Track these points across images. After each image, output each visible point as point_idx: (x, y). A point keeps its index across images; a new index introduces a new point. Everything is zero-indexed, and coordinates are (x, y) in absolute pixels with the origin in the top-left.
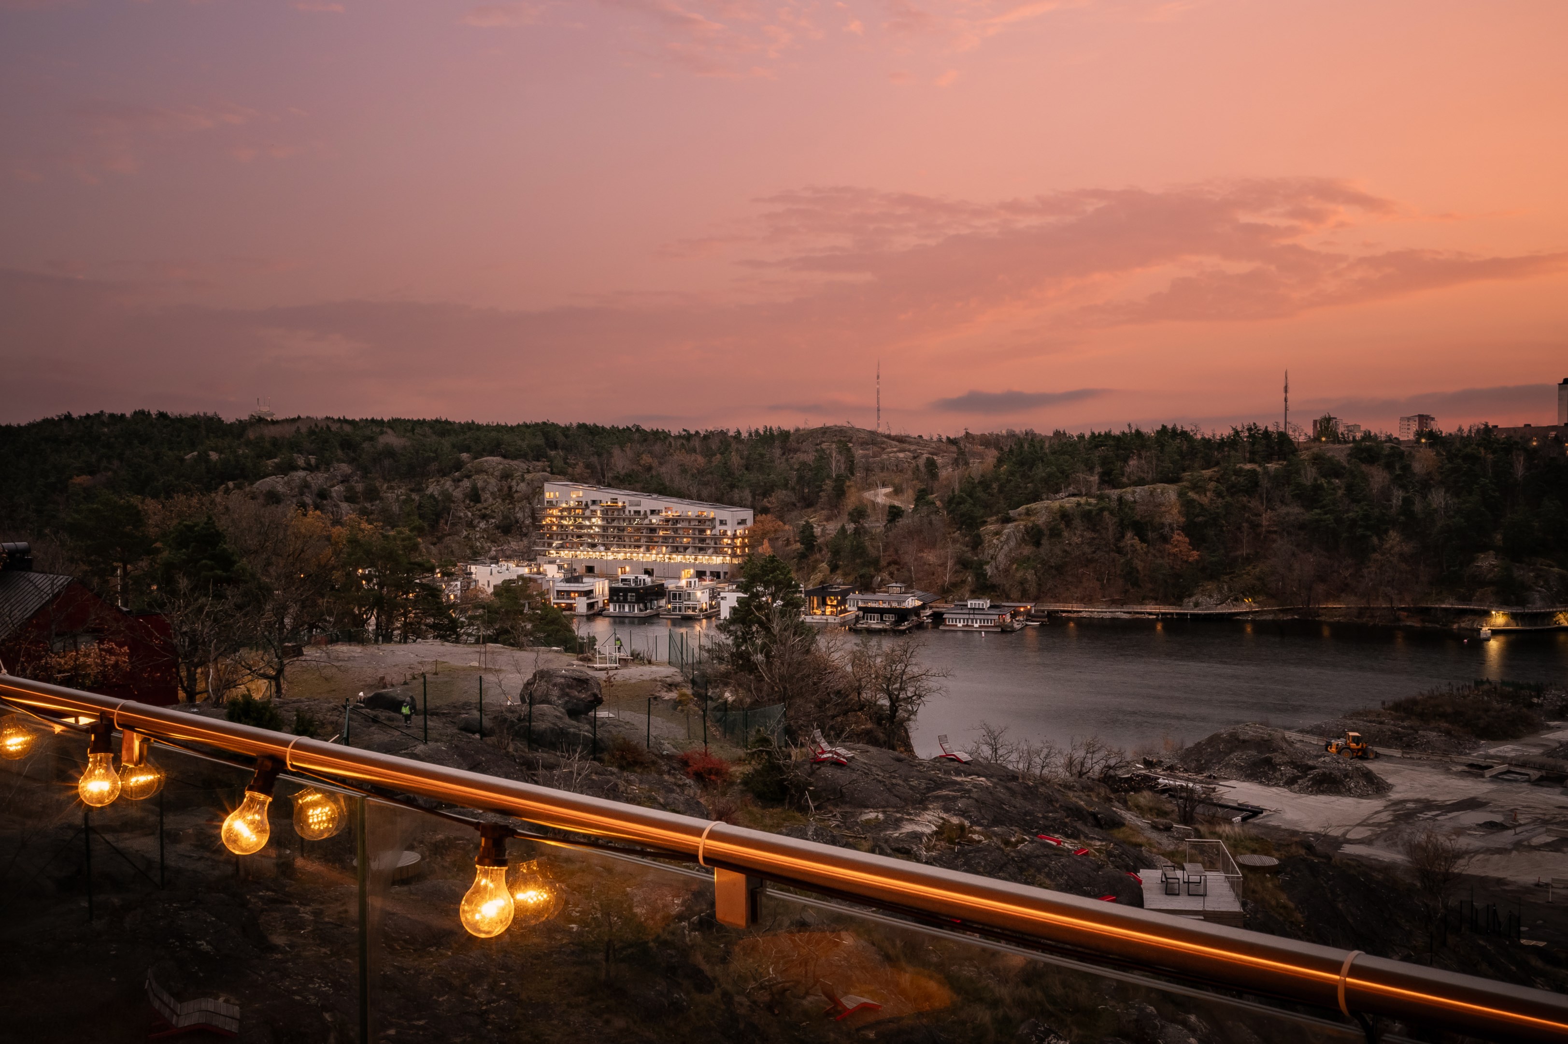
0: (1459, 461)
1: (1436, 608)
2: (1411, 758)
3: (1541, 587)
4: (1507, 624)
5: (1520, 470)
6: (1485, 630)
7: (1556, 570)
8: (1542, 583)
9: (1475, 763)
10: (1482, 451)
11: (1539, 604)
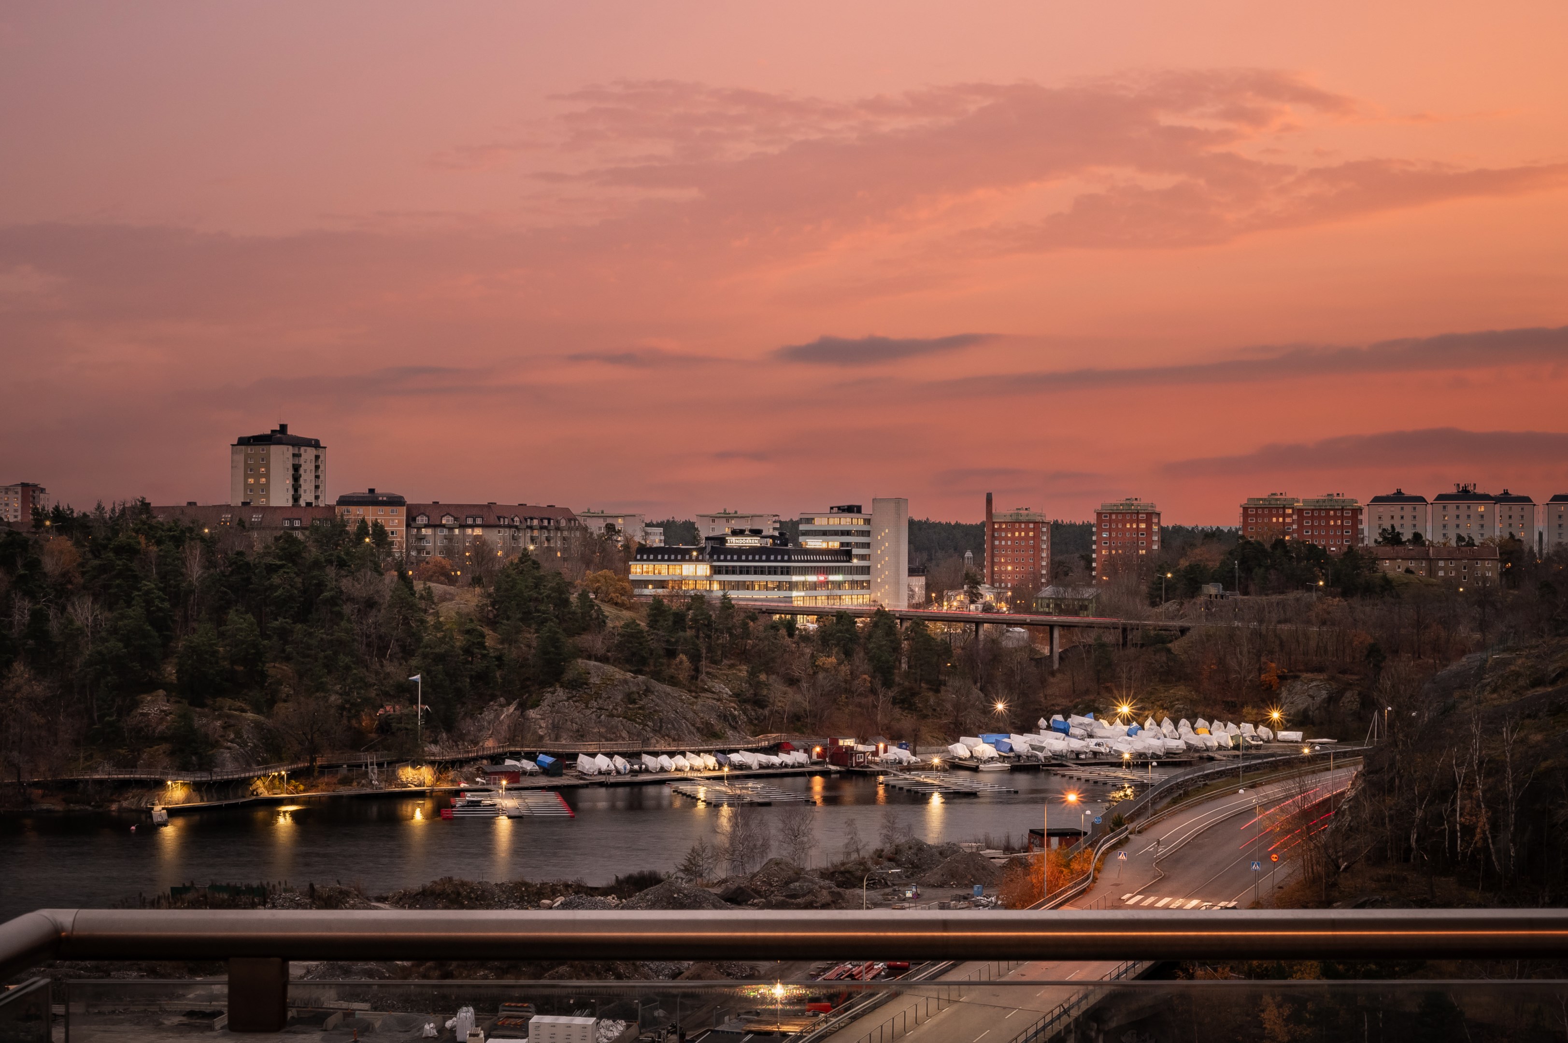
0: (111, 554)
1: (87, 781)
2: (99, 1013)
3: (232, 741)
4: (188, 799)
5: (195, 570)
6: (158, 810)
7: (250, 715)
8: (232, 736)
9: (197, 1009)
10: (142, 539)
11: (230, 766)
